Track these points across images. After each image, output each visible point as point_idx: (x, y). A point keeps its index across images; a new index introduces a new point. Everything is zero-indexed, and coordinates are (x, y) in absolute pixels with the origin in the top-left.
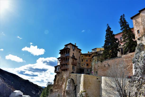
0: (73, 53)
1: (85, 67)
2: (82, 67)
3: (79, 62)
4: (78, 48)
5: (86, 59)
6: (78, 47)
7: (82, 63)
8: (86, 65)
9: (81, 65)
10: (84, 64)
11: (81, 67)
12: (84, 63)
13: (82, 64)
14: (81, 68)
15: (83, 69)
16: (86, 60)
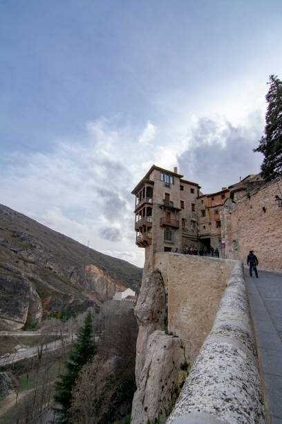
0: (167, 195)
1: (212, 233)
2: (203, 232)
3: (194, 219)
4: (182, 179)
5: (211, 207)
6: (182, 176)
7: (202, 219)
8: (214, 224)
9: (200, 228)
10: (210, 224)
11: (200, 233)
12: (208, 221)
13: (204, 225)
14: (202, 236)
15: (208, 237)
16: (213, 209)
